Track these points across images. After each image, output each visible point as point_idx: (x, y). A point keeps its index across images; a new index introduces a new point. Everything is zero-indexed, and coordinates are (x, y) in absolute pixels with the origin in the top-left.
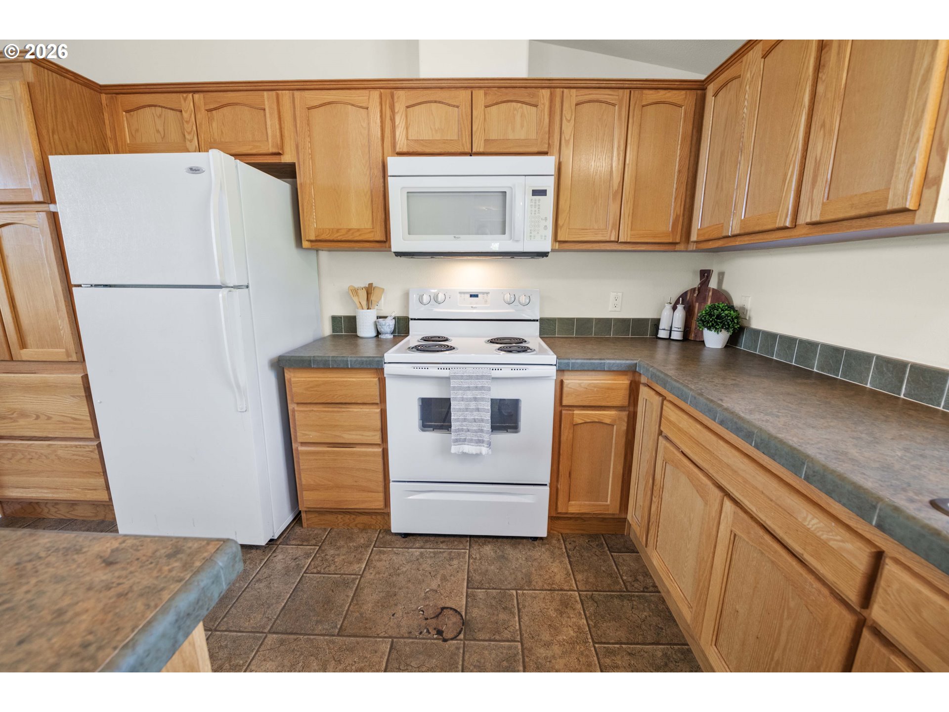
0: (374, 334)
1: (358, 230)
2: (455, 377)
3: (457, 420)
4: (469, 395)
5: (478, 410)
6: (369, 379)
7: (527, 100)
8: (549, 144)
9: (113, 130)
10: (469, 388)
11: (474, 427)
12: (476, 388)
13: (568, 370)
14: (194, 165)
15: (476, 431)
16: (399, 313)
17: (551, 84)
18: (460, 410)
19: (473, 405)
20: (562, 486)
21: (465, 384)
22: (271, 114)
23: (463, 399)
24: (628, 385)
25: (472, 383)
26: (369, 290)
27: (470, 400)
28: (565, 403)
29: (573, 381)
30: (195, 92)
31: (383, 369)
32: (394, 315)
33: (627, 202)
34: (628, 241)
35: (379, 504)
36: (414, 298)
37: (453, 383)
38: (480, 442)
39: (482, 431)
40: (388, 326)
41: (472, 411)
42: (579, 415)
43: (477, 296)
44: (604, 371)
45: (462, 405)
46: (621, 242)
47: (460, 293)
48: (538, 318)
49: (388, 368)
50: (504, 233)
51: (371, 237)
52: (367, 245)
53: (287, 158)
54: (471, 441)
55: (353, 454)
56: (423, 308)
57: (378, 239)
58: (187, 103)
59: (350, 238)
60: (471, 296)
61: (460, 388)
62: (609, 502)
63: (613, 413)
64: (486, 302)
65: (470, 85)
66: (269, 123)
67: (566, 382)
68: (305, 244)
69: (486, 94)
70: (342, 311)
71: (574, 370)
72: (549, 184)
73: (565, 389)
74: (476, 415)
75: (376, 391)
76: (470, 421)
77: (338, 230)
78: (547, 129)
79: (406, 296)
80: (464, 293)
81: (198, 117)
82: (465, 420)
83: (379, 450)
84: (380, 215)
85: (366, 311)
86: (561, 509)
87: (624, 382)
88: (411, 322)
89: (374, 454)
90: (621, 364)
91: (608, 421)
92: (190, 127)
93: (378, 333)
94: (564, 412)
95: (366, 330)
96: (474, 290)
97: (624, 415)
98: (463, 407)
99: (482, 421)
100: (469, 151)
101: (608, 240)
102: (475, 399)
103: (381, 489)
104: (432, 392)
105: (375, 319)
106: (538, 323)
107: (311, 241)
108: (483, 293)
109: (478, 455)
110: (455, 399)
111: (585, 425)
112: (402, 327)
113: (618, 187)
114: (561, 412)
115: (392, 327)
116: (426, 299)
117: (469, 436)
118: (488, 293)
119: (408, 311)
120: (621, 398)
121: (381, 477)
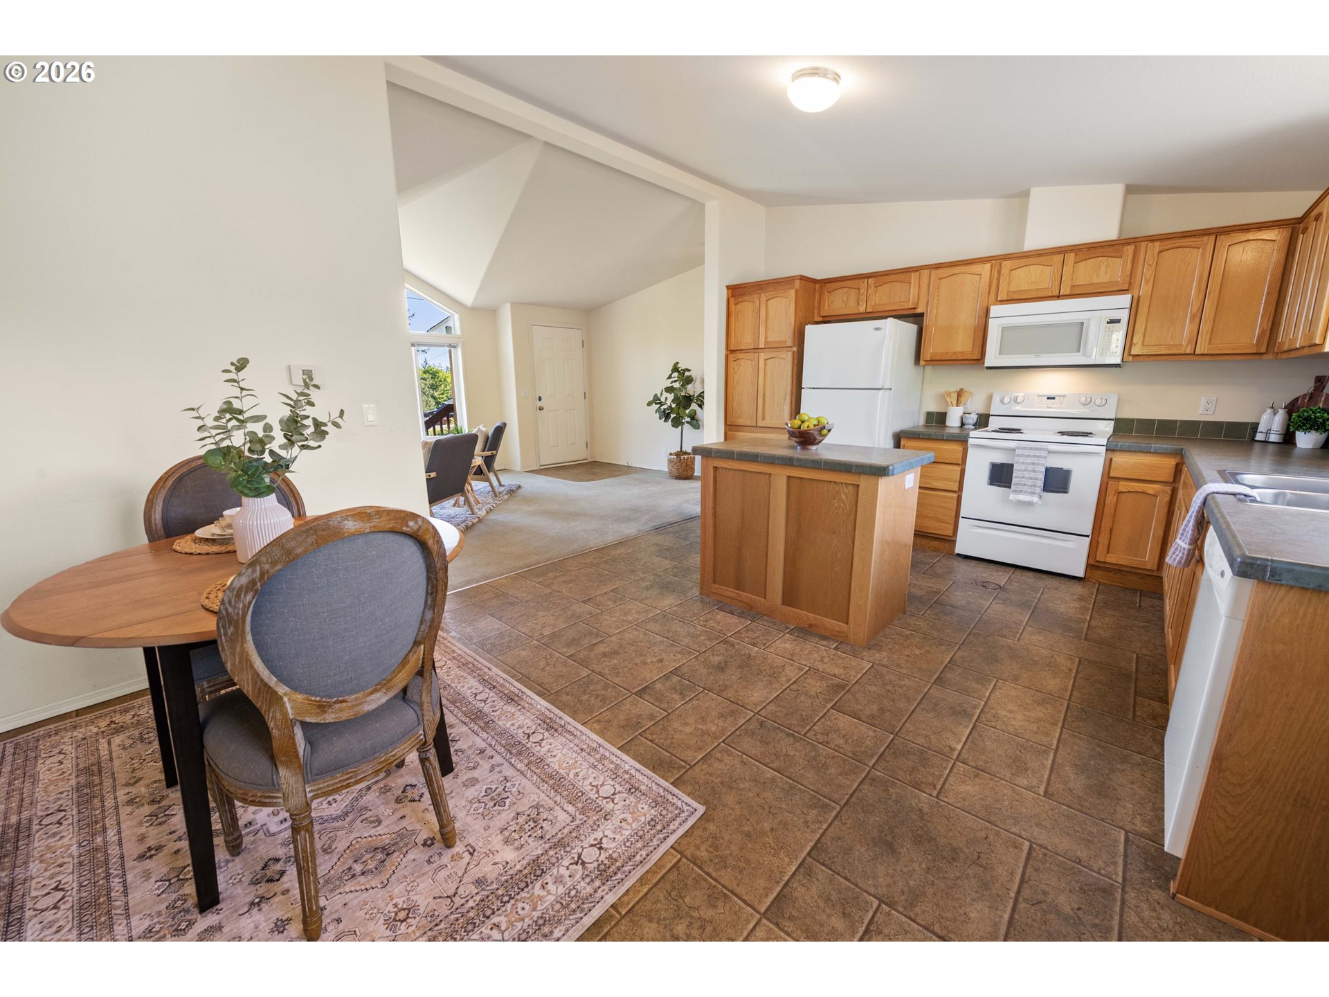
0: (959, 425)
1: (962, 353)
2: (1019, 448)
3: (1017, 477)
4: (1029, 460)
5: (1034, 471)
6: (956, 448)
7: (1113, 254)
8: (1130, 283)
9: (820, 303)
10: (1029, 456)
11: (1030, 482)
12: (1035, 456)
13: (1117, 450)
14: (877, 326)
15: (1031, 486)
16: (981, 411)
17: (1136, 241)
18: (1020, 470)
19: (1030, 468)
20: (1103, 539)
21: (1026, 452)
22: (914, 285)
23: (1023, 463)
24: (1174, 467)
25: (1033, 453)
26: (960, 394)
27: (1029, 464)
28: (1111, 475)
29: (1120, 459)
30: (869, 278)
31: (967, 441)
32: (977, 412)
33: (1206, 322)
34: (1205, 353)
35: (950, 533)
36: (996, 399)
37: (1018, 452)
38: (1033, 493)
39: (1035, 486)
40: (973, 418)
41: (1030, 471)
42: (1124, 486)
43: (1054, 398)
44: (1150, 452)
45: (1023, 467)
46: (1197, 355)
47: (1039, 396)
48: (1113, 417)
49: (970, 441)
50: (1079, 351)
51: (970, 357)
52: (966, 362)
53: (919, 311)
54: (1026, 492)
55: (936, 496)
56: (1003, 407)
57: (975, 358)
58: (863, 284)
59: (955, 358)
60: (1048, 398)
61: (1022, 456)
62: (1148, 559)
63: (1157, 486)
64: (1062, 403)
65: (1063, 251)
66: (912, 291)
67: (1114, 459)
68: (922, 363)
69: (1076, 255)
70: (934, 408)
71: (1121, 451)
72: (1124, 315)
73: (1113, 464)
74: (1032, 475)
75: (960, 456)
76: (1026, 478)
77: (946, 354)
78: (1129, 273)
79: (990, 398)
80: (1042, 396)
81: (869, 291)
82: (1023, 477)
83: (955, 495)
84: (979, 343)
85: (955, 408)
86: (1100, 557)
87: (1171, 462)
88: (991, 417)
89: (952, 498)
90: (1167, 449)
91: (1151, 492)
92: (863, 298)
93: (963, 424)
94: (1110, 482)
95: (953, 421)
96: (1051, 394)
97: (1168, 489)
98: (1023, 468)
99: (1037, 479)
100: (1056, 293)
101: (1183, 352)
102: (1033, 464)
103: (953, 522)
104: (1000, 458)
105: (961, 414)
106: (1113, 422)
107: (926, 361)
108: (1060, 396)
109: (1030, 504)
110: (1017, 462)
111: (1130, 494)
112: (983, 421)
113: (1198, 309)
114: (1108, 483)
115: (975, 421)
116: (1006, 400)
117: (1025, 489)
118: (1064, 396)
119: (989, 410)
120: (1167, 475)
121: (954, 513)
